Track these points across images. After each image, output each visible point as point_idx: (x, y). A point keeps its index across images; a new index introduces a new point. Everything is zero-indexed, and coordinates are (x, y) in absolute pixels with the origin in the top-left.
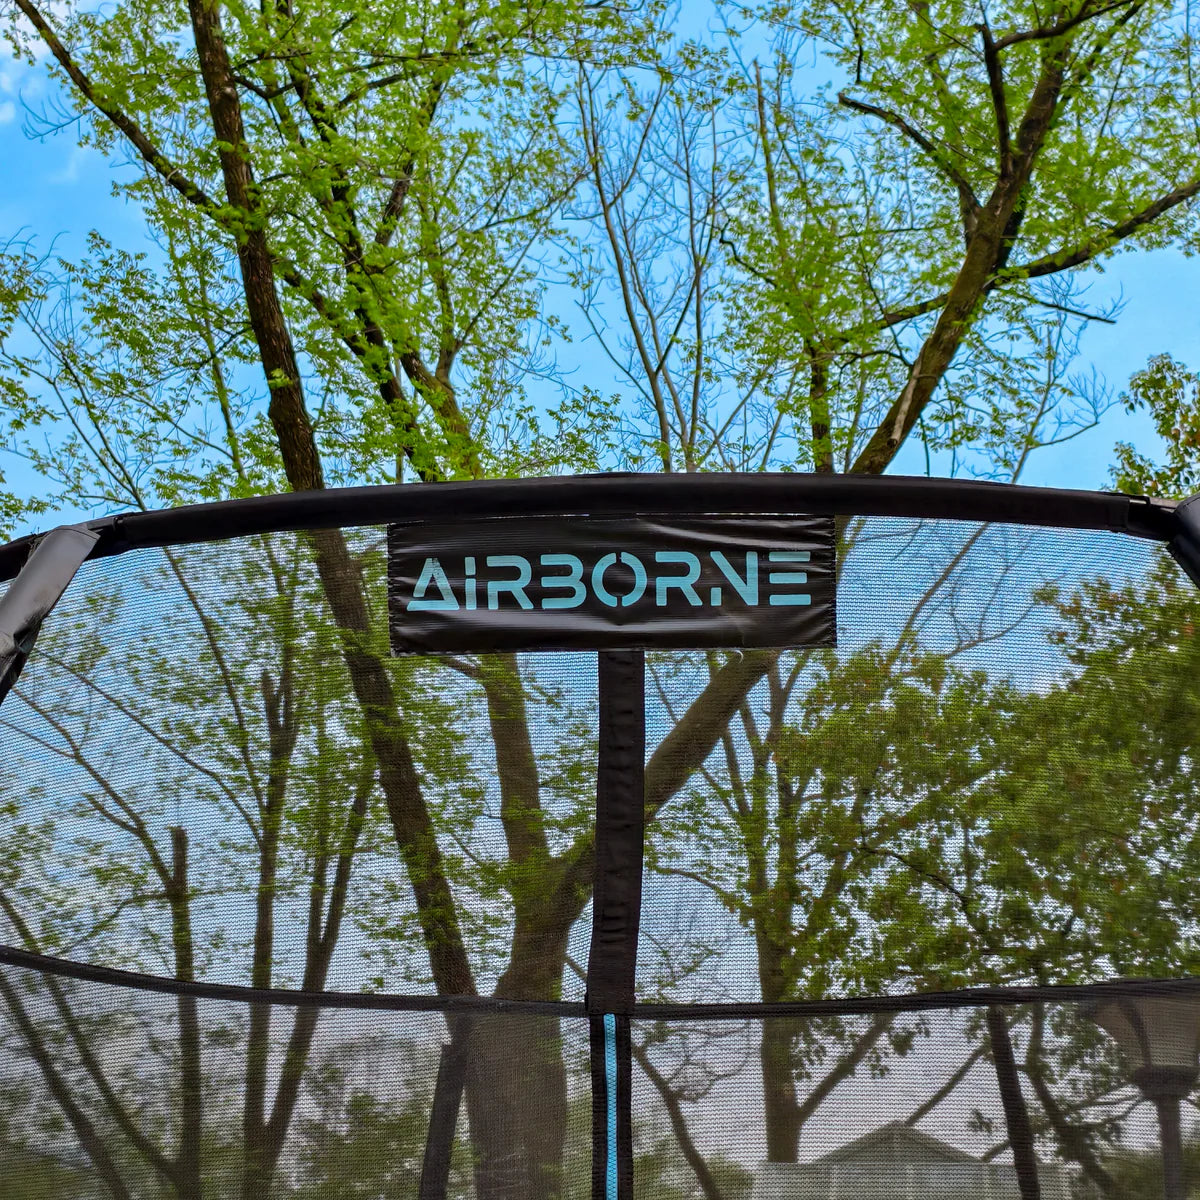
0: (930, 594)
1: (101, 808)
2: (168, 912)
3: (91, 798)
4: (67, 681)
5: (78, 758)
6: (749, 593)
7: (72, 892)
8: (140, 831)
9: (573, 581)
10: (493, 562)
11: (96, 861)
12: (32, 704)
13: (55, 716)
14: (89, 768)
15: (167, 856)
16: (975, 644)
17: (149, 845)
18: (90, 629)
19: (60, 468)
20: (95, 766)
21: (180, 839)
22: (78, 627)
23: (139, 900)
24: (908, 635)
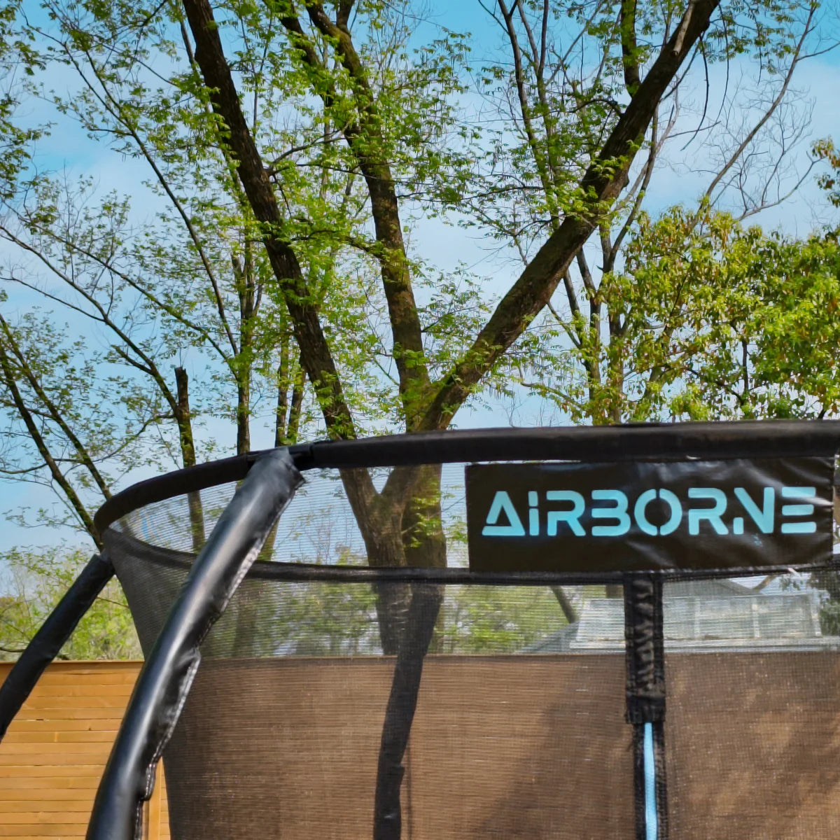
0: (720, 176)
1: (125, 356)
2: (176, 427)
3: (118, 349)
4: (95, 267)
5: (106, 321)
6: (765, 523)
7: (111, 414)
8: (153, 372)
9: (620, 512)
10: (552, 496)
11: (124, 393)
12: (72, 284)
13: (89, 292)
14: (115, 328)
15: (173, 389)
16: (759, 210)
17: (160, 381)
18: (108, 229)
19: (76, 110)
20: (119, 327)
21: (181, 376)
22: (99, 227)
23: (157, 419)
24: (704, 205)
